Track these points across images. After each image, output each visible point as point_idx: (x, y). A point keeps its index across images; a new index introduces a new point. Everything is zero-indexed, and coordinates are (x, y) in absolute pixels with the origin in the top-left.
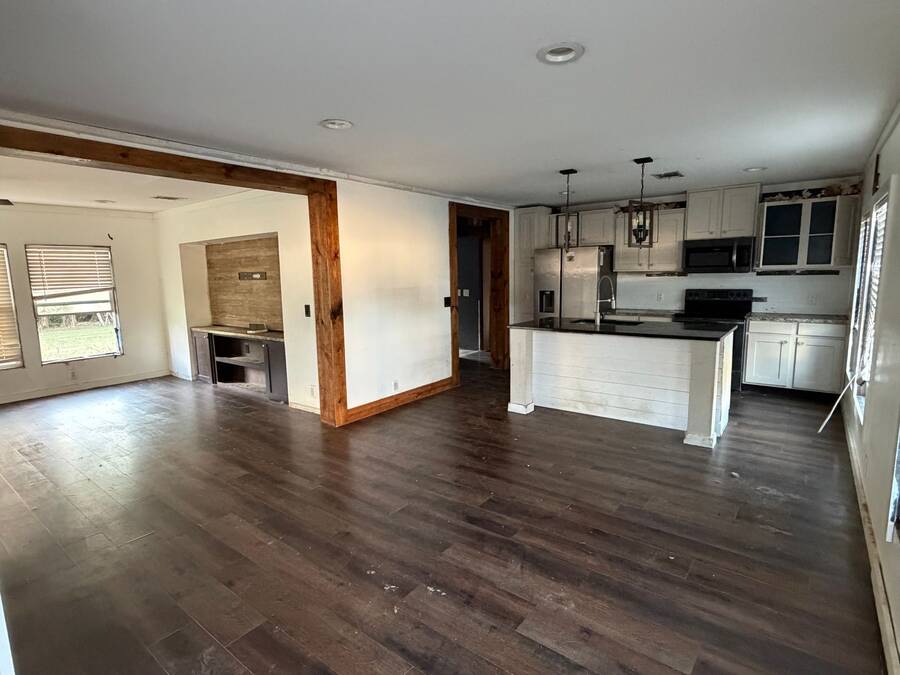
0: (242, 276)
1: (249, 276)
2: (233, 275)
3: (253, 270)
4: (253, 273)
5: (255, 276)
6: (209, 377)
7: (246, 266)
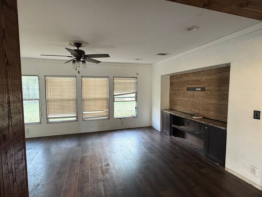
0: (188, 89)
1: (194, 89)
2: (184, 88)
3: (196, 86)
4: (196, 88)
5: (197, 89)
6: (168, 133)
7: (192, 84)
